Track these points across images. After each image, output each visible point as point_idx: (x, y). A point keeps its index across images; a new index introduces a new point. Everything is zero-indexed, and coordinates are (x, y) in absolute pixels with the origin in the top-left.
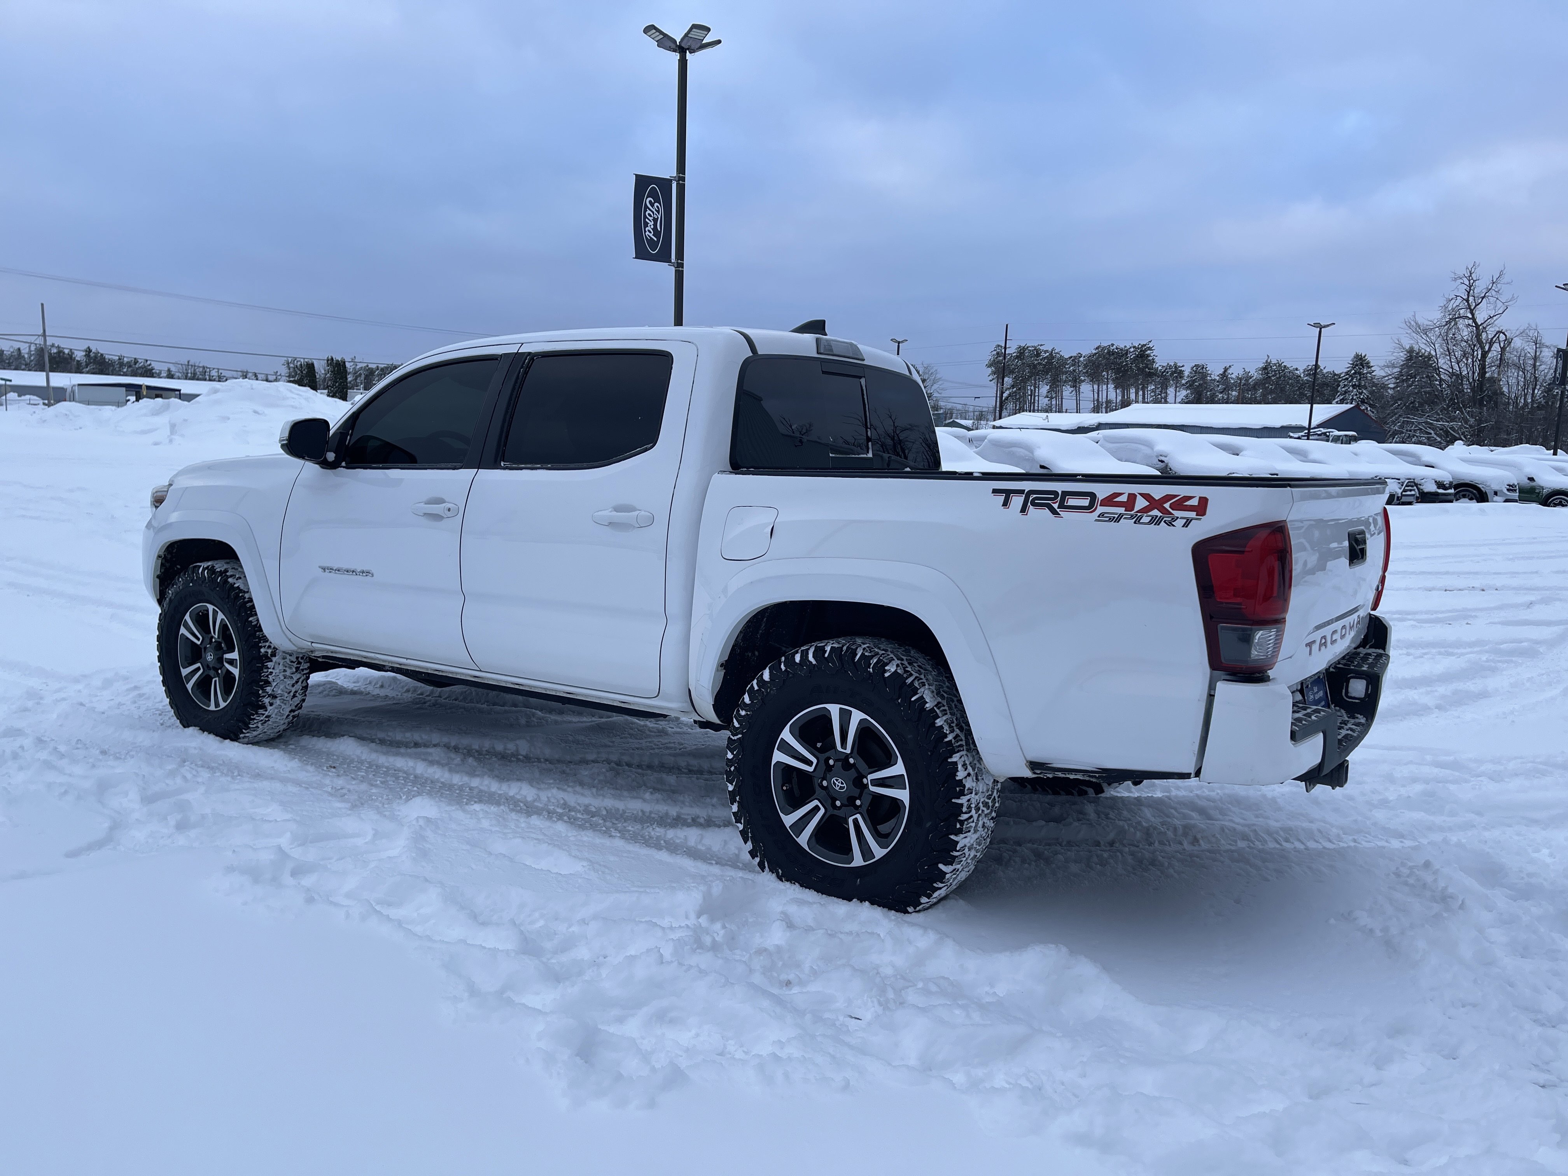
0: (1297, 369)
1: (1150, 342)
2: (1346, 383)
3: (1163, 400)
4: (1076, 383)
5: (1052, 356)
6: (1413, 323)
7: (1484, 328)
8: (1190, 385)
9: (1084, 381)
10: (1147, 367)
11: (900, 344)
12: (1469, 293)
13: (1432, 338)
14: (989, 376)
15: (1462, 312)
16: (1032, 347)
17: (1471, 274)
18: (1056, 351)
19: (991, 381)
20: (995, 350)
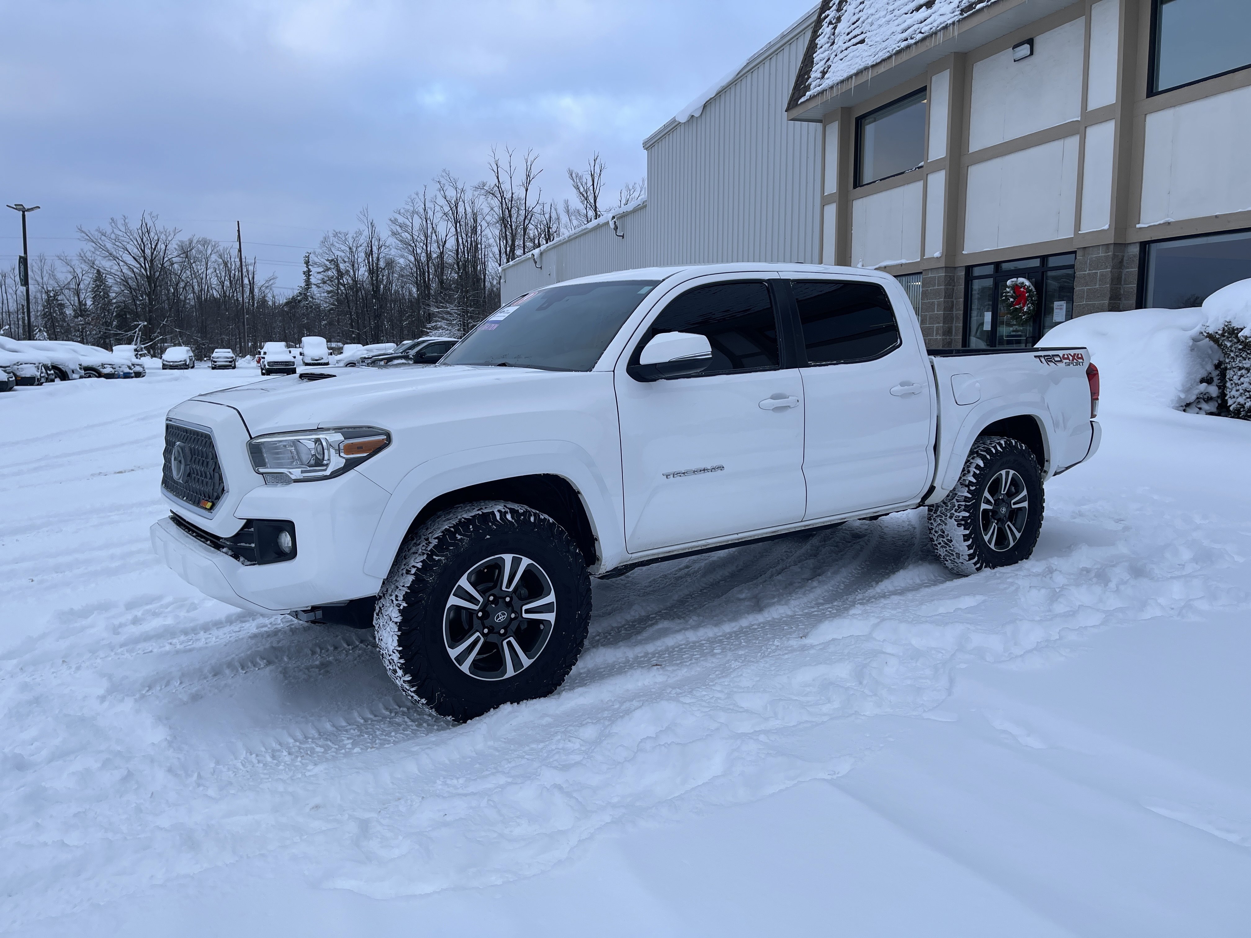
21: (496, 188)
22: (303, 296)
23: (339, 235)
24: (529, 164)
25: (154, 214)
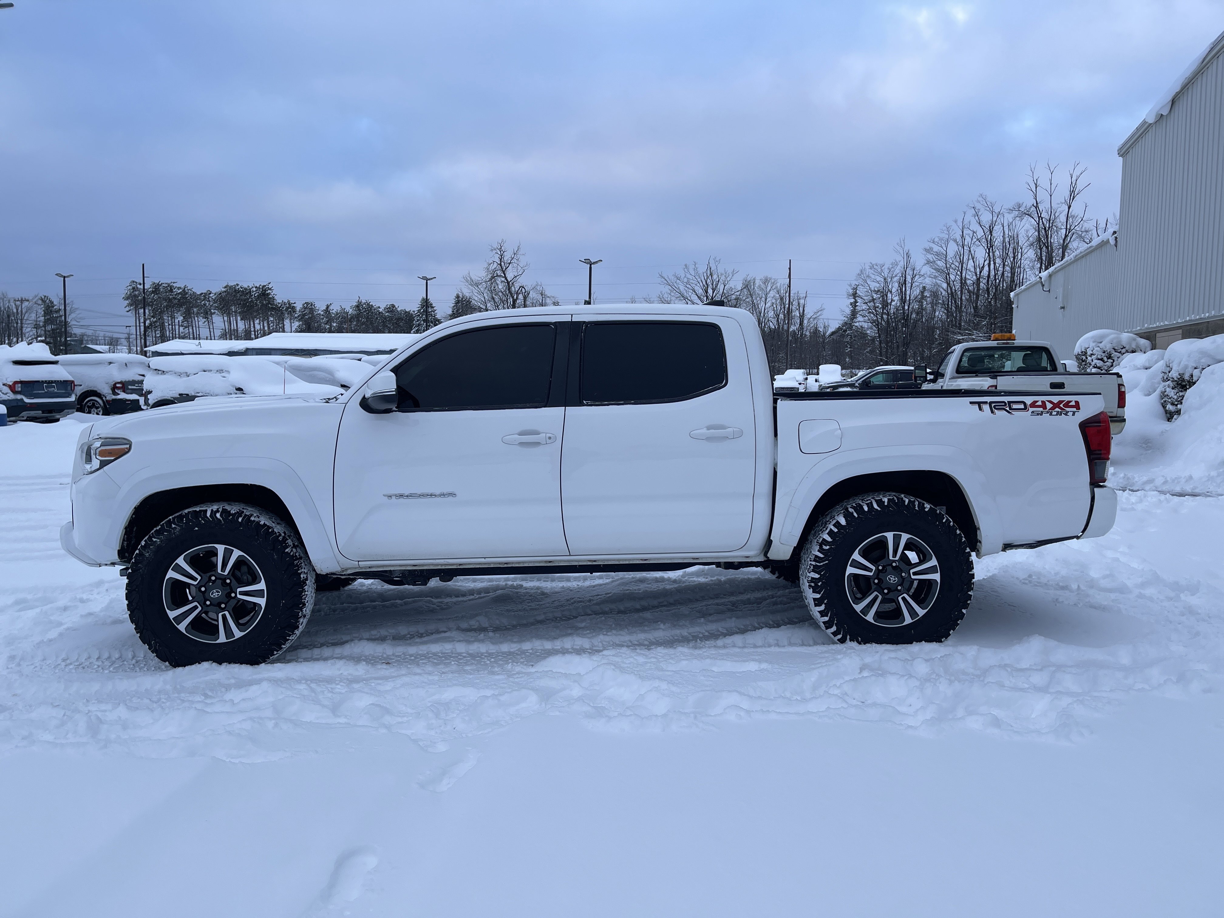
0: (379, 307)
1: (270, 283)
2: (418, 318)
3: (281, 329)
4: (207, 314)
5: (184, 292)
6: (469, 278)
7: (513, 284)
8: (302, 318)
9: (214, 313)
10: (269, 303)
11: (66, 279)
12: (501, 259)
13: (481, 289)
14: (125, 307)
15: (498, 272)
16: (166, 284)
17: (501, 247)
18: (188, 288)
19: (128, 312)
20: (130, 285)
21: (1033, 209)
22: (849, 325)
23: (875, 267)
24: (1074, 179)
25: (717, 259)
